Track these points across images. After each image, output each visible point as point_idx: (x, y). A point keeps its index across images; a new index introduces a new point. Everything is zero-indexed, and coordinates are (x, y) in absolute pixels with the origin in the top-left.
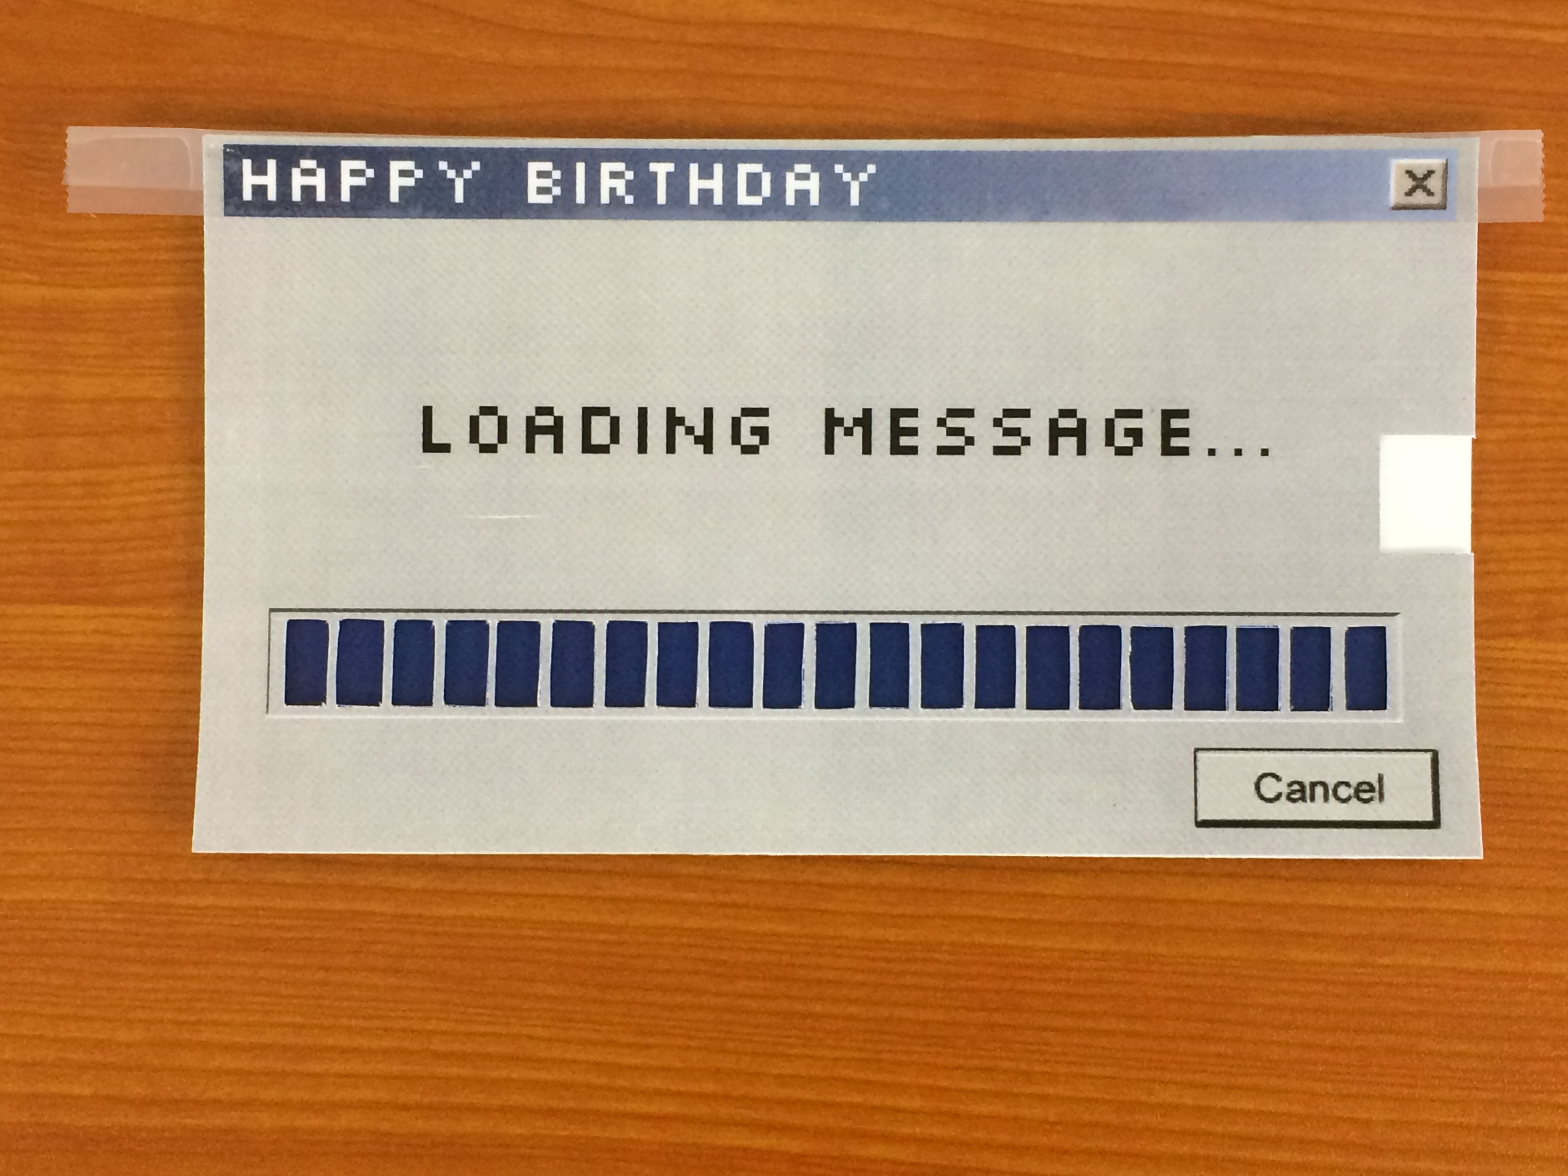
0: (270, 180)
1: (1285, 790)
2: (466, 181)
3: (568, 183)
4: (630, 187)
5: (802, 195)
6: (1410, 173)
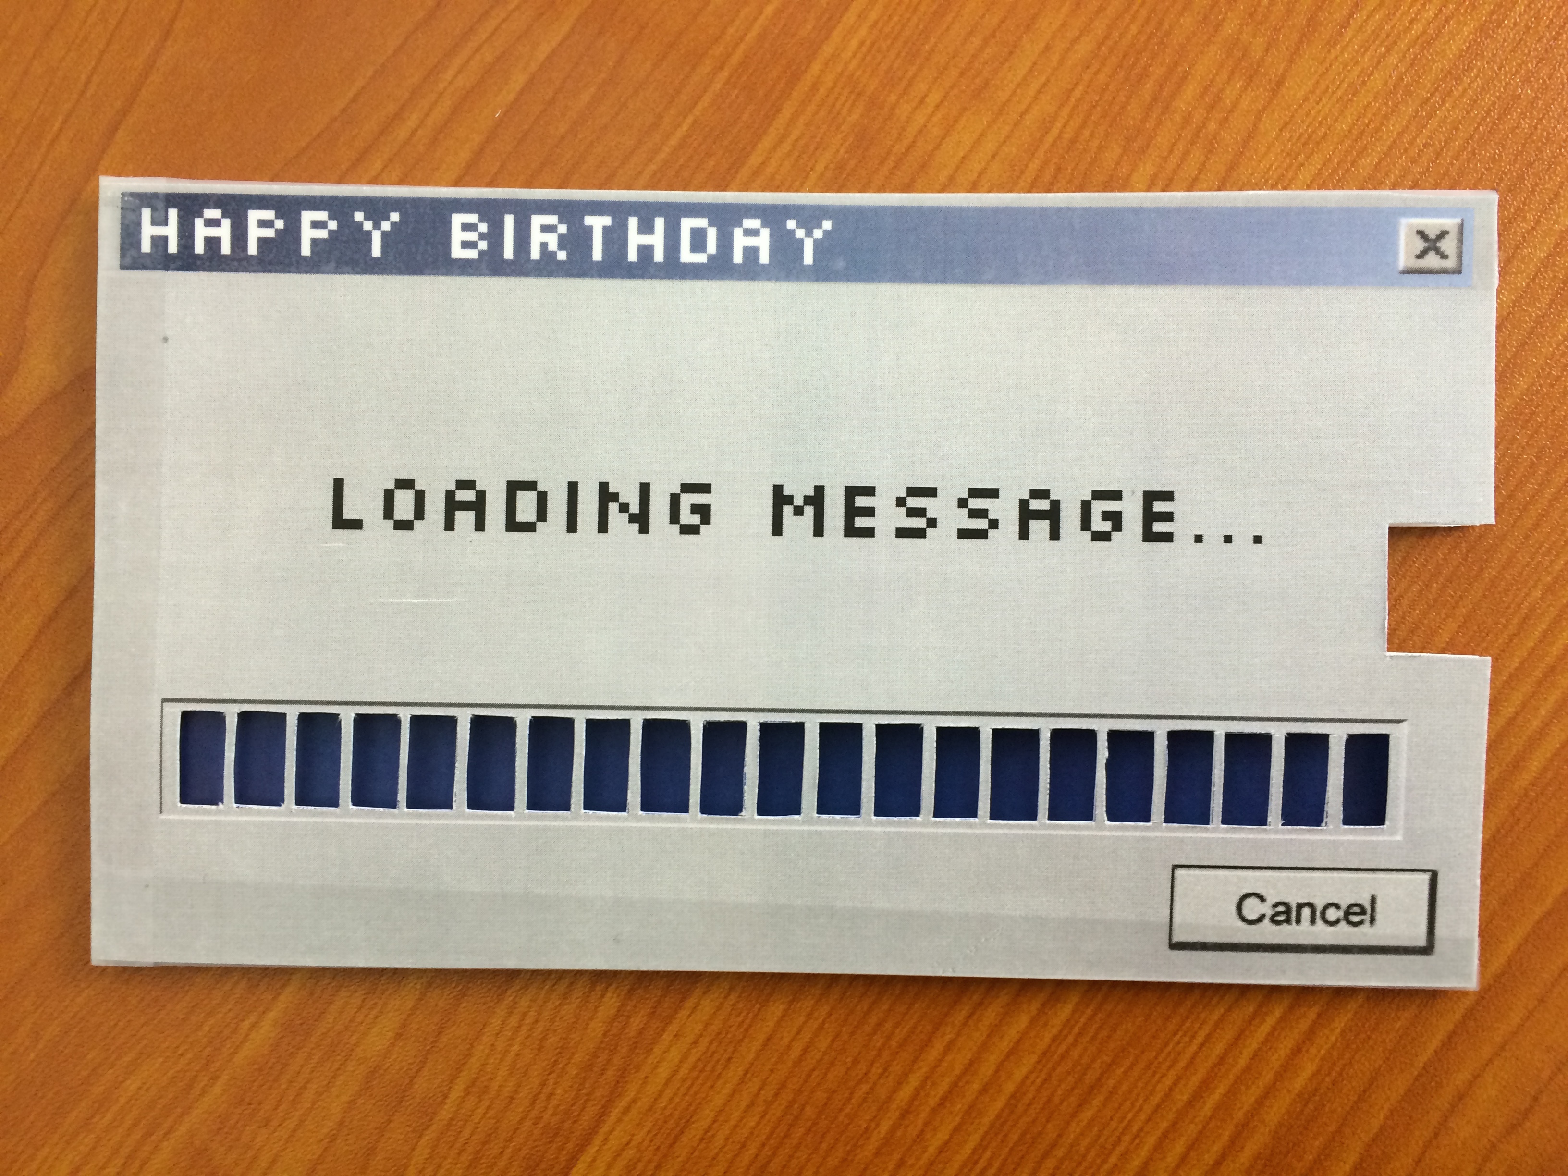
0: (171, 231)
1: (1269, 912)
2: (383, 232)
3: (495, 236)
4: (563, 242)
5: (751, 253)
6: (1421, 234)
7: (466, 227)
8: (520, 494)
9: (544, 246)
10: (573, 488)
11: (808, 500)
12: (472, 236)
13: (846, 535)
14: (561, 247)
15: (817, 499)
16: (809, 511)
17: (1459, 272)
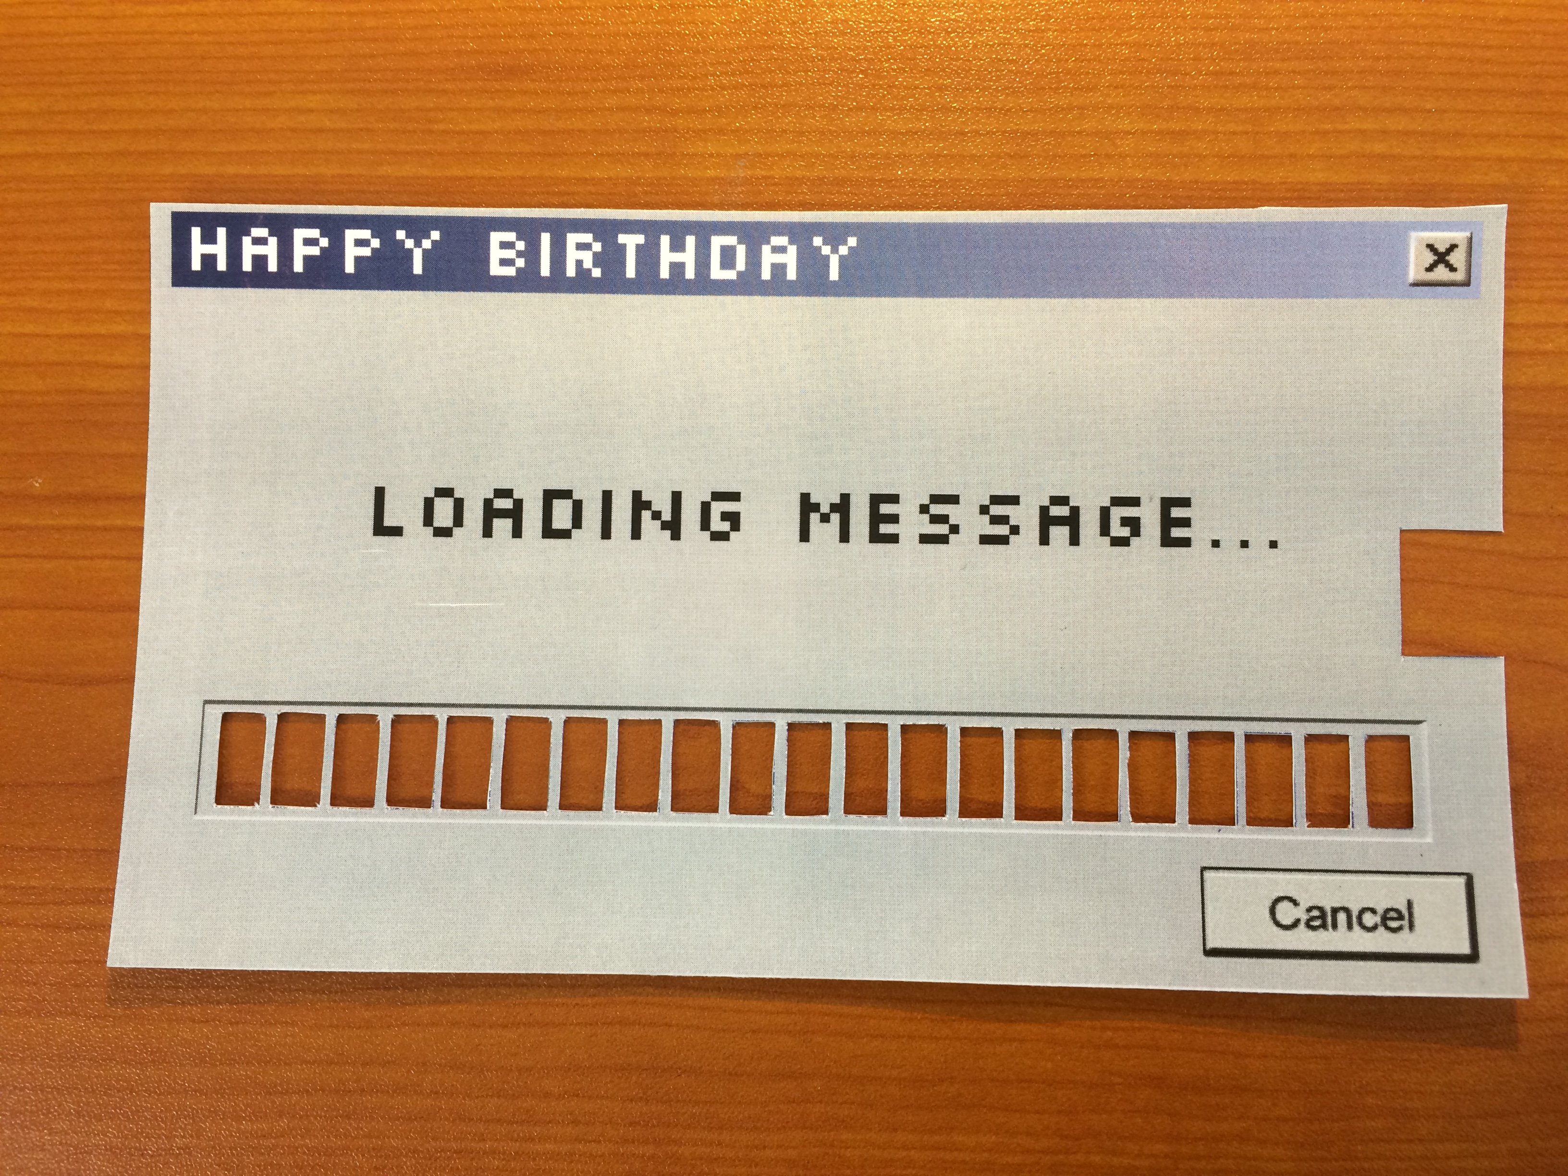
0: (220, 249)
1: (1304, 917)
2: (424, 250)
3: (532, 254)
4: (597, 260)
5: (779, 269)
6: (1431, 247)
7: (504, 245)
8: (556, 502)
9: (579, 263)
10: (607, 496)
11: (834, 508)
12: (510, 254)
13: (871, 541)
14: (595, 265)
15: (843, 506)
16: (835, 518)
17: (1469, 284)
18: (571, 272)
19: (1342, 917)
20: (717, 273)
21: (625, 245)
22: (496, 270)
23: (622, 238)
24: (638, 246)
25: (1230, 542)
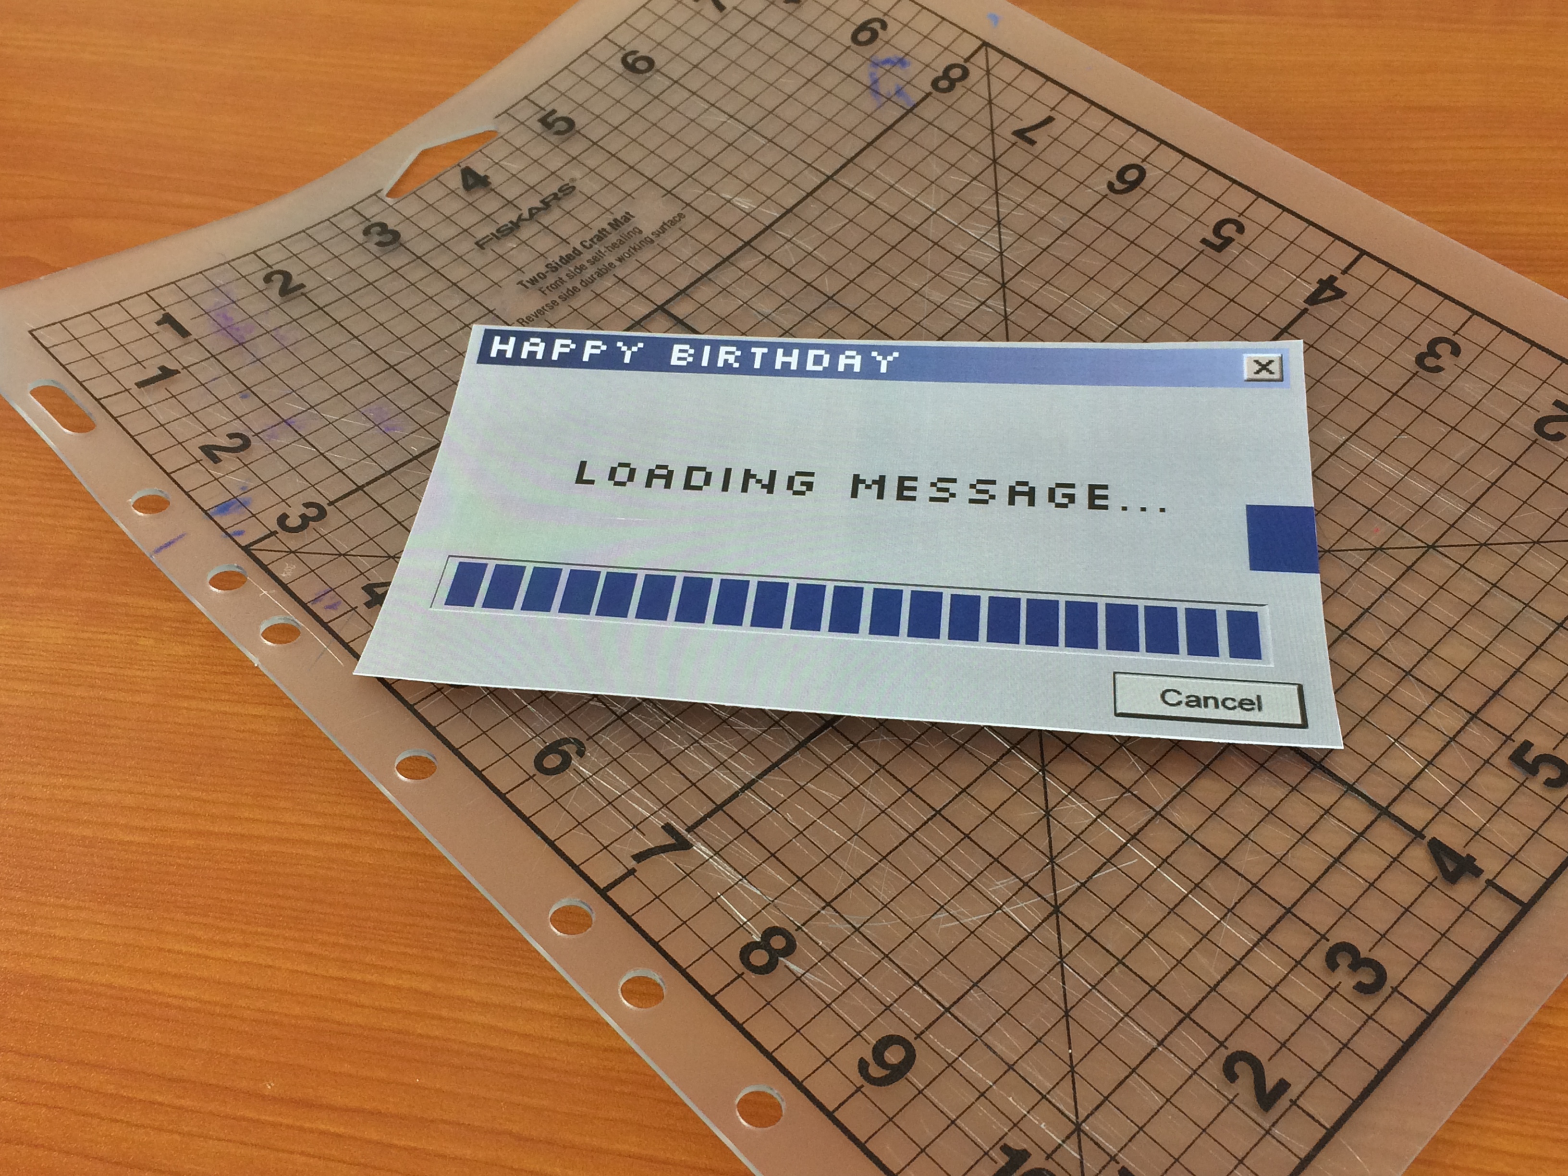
0: (509, 347)
1: (1185, 700)
2: (633, 352)
3: (698, 356)
4: (737, 359)
5: (849, 367)
6: (1257, 362)
7: (681, 351)
8: (695, 474)
9: (726, 361)
10: (728, 472)
11: (874, 482)
12: (685, 355)
13: (898, 499)
14: (735, 361)
15: (881, 482)
16: (875, 487)
17: (1282, 380)
18: (720, 364)
19: (1211, 702)
20: (810, 366)
21: (754, 354)
22: (674, 362)
23: (753, 350)
24: (763, 354)
25: (1134, 507)
